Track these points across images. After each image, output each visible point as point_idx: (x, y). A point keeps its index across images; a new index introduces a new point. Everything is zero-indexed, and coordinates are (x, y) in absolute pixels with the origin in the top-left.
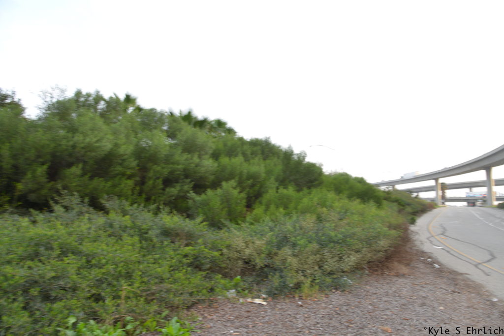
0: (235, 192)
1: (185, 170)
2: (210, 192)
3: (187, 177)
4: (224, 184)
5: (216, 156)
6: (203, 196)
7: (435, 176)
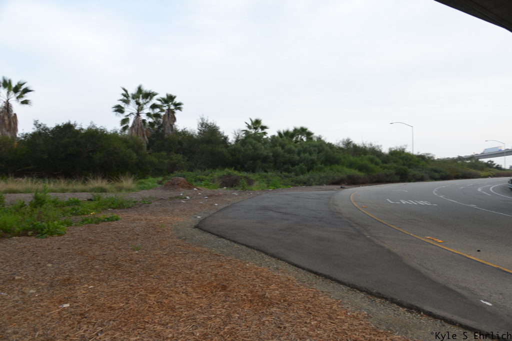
0: (304, 166)
1: (289, 159)
2: (296, 166)
3: (289, 162)
4: (300, 164)
6: (294, 168)
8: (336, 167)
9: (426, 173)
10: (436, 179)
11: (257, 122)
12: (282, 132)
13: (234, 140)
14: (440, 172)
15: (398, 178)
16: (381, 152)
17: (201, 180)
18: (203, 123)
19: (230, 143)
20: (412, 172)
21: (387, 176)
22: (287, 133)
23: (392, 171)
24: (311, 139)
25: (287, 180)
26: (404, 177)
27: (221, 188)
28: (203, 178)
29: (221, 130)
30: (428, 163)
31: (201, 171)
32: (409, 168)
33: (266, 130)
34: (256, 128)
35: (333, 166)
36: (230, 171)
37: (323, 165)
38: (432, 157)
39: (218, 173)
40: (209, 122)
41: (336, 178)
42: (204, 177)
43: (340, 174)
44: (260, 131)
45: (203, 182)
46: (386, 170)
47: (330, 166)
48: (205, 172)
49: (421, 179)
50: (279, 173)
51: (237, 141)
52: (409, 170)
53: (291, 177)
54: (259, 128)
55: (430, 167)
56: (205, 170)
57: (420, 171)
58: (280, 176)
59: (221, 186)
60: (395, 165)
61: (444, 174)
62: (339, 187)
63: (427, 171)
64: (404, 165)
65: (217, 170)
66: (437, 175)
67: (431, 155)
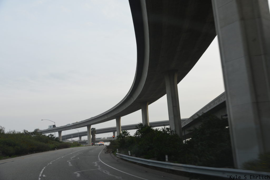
7: (88, 123)
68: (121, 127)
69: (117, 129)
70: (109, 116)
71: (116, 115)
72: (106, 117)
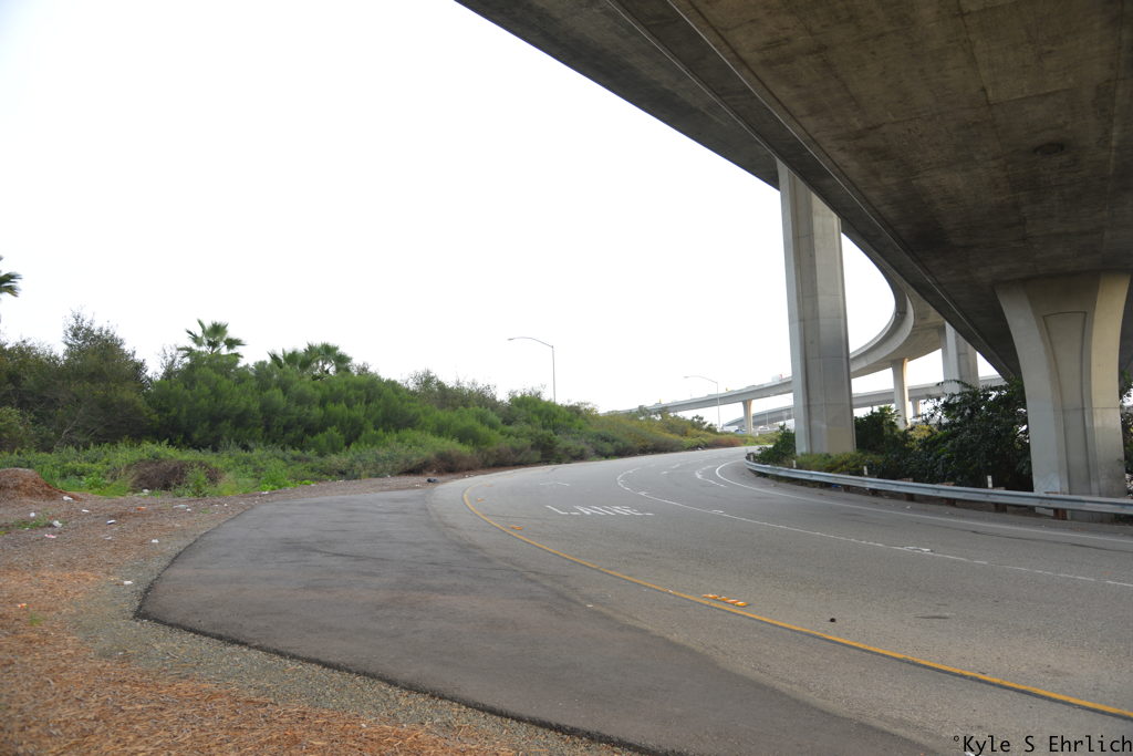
0: (337, 435)
1: (298, 419)
2: (320, 435)
3: (299, 423)
4: (329, 428)
5: (323, 403)
6: (315, 438)
8: (410, 434)
9: (587, 443)
10: (607, 456)
11: (217, 330)
12: (280, 354)
13: (161, 371)
14: (614, 441)
15: (537, 455)
16: (494, 399)
17: (80, 474)
18: (80, 329)
19: (150, 380)
20: (563, 442)
21: (517, 451)
22: (292, 358)
23: (526, 442)
24: (347, 370)
25: (299, 467)
26: (548, 453)
27: (135, 492)
28: (83, 468)
29: (127, 348)
30: (588, 423)
31: (77, 448)
32: (556, 434)
33: (238, 349)
34: (214, 345)
35: (403, 433)
36: (158, 449)
37: (381, 430)
38: (592, 410)
39: (124, 454)
40: (95, 327)
41: (414, 459)
42: (87, 465)
43: (420, 450)
44: (224, 351)
45: (85, 478)
46: (513, 438)
47: (397, 432)
48: (88, 453)
49: (580, 457)
50: (279, 452)
51: (169, 374)
52: (558, 438)
53: (308, 460)
54: (222, 344)
55: (592, 430)
56: (86, 447)
57: (575, 439)
58: (284, 459)
59: (136, 488)
60: (529, 428)
61: (620, 444)
62: (423, 479)
63: (590, 440)
64: (544, 427)
65: (121, 446)
66: (608, 447)
67: (590, 406)
68: (909, 391)
69: (897, 397)
70: (872, 359)
71: (888, 355)
72: (863, 364)
